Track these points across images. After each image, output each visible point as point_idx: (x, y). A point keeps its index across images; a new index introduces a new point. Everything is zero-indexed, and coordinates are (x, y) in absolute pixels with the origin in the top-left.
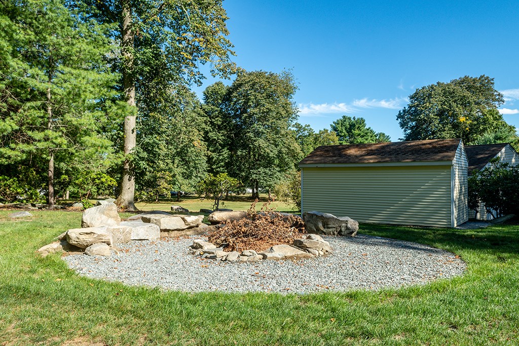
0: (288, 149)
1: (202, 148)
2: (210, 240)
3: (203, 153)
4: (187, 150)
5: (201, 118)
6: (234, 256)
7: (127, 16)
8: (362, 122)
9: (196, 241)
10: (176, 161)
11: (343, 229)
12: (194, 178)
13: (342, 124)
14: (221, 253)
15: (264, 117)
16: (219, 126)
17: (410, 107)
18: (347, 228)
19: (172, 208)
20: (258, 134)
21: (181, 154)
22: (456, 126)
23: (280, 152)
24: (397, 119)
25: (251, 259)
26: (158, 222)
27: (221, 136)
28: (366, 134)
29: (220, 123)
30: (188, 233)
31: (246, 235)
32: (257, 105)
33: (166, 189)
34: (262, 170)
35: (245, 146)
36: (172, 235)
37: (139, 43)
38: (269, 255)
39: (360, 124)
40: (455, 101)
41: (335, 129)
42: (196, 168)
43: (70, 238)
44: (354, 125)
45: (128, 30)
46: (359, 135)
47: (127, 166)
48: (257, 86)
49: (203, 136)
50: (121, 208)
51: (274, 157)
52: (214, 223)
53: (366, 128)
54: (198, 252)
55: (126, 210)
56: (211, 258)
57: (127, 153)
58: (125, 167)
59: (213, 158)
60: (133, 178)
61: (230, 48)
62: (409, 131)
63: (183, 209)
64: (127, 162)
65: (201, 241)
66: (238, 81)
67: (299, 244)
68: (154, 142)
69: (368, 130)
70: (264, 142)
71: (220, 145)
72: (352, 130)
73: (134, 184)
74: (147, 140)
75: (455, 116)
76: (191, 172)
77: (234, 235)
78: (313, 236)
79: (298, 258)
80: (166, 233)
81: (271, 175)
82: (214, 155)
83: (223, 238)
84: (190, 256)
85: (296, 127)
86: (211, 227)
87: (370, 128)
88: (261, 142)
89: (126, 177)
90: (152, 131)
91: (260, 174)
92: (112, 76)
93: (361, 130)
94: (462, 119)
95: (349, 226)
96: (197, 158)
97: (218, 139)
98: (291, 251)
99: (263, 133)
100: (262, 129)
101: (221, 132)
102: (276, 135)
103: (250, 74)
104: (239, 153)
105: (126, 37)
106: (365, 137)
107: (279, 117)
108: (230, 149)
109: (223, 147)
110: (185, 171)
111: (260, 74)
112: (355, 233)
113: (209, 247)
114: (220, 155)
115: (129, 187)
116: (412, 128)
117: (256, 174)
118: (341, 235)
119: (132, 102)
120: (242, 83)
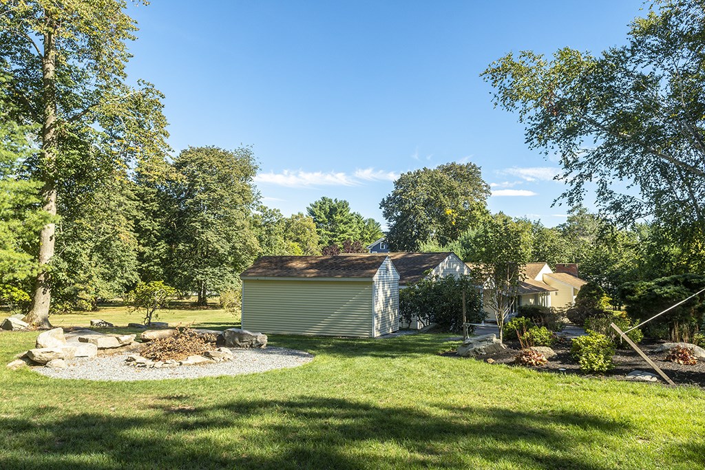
0: (244, 244)
1: (132, 241)
2: (141, 355)
3: (132, 248)
4: (111, 245)
5: (132, 202)
6: (159, 364)
7: (50, 114)
8: (345, 205)
9: (130, 356)
10: (95, 258)
11: (254, 343)
12: (117, 279)
13: (320, 207)
14: (149, 362)
15: (215, 204)
16: (154, 213)
17: (395, 194)
18: (257, 342)
19: (92, 323)
20: (206, 225)
21: (102, 249)
22: (443, 219)
23: (233, 248)
24: (380, 208)
25: (171, 365)
26: (95, 342)
27: (158, 226)
28: (350, 220)
29: (155, 209)
30: (121, 350)
31: (170, 350)
32: (207, 189)
33: (86, 300)
34: (209, 270)
35: (189, 239)
36: (107, 353)
37: (64, 141)
38: (184, 362)
39: (343, 208)
40: (443, 191)
41: (312, 213)
42: (122, 267)
43: (33, 356)
44: (336, 209)
45: (52, 128)
46: (342, 221)
47: (42, 278)
48: (205, 167)
49: (134, 226)
50: (33, 325)
51: (225, 255)
52: (145, 341)
53: (350, 212)
54: (132, 363)
55: (39, 327)
56: (142, 366)
57: (43, 263)
58: (39, 279)
59: (145, 253)
60: (48, 290)
61: (169, 153)
62: (393, 223)
63: (106, 323)
64: (43, 273)
65: (134, 355)
66: (183, 158)
67: (207, 355)
68: (77, 251)
69: (352, 215)
70: (213, 235)
71: (156, 236)
72: (334, 215)
73: (49, 297)
74: (69, 249)
75: (442, 207)
76: (115, 272)
77: (161, 350)
78: (222, 348)
79: (204, 363)
80: (102, 351)
81: (221, 276)
82: (146, 249)
83: (152, 353)
84: (127, 366)
85: (262, 211)
86: (143, 344)
87: (354, 213)
88: (210, 235)
89: (41, 290)
90: (75, 237)
91: (207, 274)
92: (33, 184)
93: (344, 216)
94: (449, 211)
95: (258, 340)
96: (124, 254)
97: (153, 229)
98: (200, 359)
99: (213, 224)
100: (211, 219)
101: (158, 220)
102: (229, 227)
103: (199, 151)
104: (181, 247)
105: (48, 137)
106: (350, 225)
107: (234, 205)
108: (169, 243)
109: (159, 240)
110: (106, 271)
111: (211, 152)
112: (265, 345)
113: (140, 359)
114: (155, 250)
115: (44, 300)
116: (397, 219)
117: (203, 274)
118: (252, 347)
119: (52, 206)
120: (187, 162)
